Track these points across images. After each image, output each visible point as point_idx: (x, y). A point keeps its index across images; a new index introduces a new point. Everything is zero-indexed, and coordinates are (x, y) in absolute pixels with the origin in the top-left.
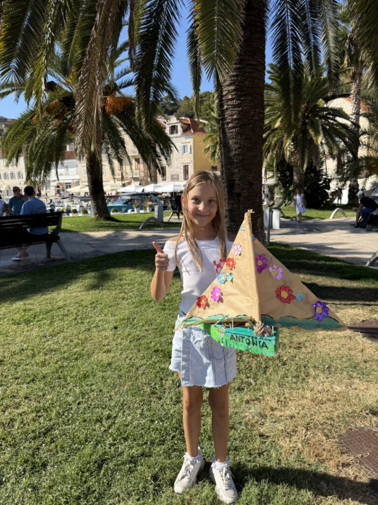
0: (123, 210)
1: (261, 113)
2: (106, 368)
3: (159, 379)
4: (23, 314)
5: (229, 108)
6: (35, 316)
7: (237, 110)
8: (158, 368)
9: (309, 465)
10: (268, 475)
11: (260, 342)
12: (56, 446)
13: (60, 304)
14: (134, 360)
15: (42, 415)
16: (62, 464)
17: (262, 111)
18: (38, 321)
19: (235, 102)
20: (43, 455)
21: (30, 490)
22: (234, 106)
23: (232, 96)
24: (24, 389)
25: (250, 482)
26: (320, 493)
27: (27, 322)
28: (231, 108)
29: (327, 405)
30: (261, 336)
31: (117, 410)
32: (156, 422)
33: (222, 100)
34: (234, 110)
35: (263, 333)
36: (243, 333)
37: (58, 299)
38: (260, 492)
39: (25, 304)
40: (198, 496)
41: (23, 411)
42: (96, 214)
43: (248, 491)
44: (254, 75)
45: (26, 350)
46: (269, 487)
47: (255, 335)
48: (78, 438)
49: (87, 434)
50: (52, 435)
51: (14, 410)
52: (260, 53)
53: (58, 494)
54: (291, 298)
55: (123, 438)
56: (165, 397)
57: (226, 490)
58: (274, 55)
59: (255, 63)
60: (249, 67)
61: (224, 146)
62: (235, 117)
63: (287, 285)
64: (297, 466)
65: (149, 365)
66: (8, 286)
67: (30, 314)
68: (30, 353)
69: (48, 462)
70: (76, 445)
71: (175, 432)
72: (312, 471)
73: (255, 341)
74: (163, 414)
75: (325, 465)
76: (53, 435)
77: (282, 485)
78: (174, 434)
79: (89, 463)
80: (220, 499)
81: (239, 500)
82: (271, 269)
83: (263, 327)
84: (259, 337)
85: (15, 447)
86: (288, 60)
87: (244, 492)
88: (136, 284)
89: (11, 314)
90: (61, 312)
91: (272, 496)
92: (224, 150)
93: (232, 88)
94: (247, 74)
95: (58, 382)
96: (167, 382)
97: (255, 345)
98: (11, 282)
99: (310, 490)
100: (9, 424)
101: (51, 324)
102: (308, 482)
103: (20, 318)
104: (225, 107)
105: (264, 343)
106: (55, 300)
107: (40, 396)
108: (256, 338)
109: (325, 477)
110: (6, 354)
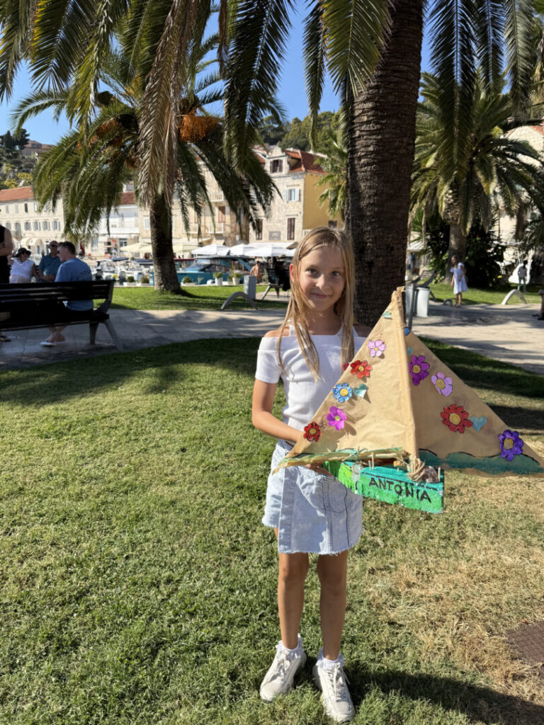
0: (199, 280)
1: (410, 144)
2: (167, 508)
3: (242, 528)
4: (54, 423)
5: (363, 136)
6: (70, 427)
7: (375, 139)
8: (243, 513)
9: (463, 673)
10: (400, 684)
11: (418, 491)
12: (93, 618)
13: (107, 411)
14: (209, 499)
15: (75, 572)
16: (100, 644)
17: (411, 142)
18: (75, 434)
19: (371, 127)
20: (74, 628)
21: (53, 679)
22: (371, 133)
23: (368, 117)
24: (51, 532)
25: (374, 692)
26: (477, 716)
27: (59, 435)
28: (367, 135)
29: (492, 584)
30: (421, 483)
31: (181, 570)
32: (237, 592)
33: (353, 124)
34: (371, 139)
35: (424, 478)
36: (390, 476)
37: (104, 404)
38: (387, 709)
39: (57, 409)
40: (296, 707)
41: (48, 563)
42: (161, 285)
43: (370, 706)
44: (403, 87)
45: (56, 475)
46: (401, 702)
47: (409, 480)
48: (125, 608)
49: (137, 604)
50: (87, 601)
51: (35, 561)
52: (413, 54)
53: (92, 688)
54: (465, 424)
55: (189, 613)
56: (250, 556)
57: (338, 701)
58: (433, 58)
59: (405, 68)
60: (395, 74)
61: (352, 192)
62: (371, 149)
63: (459, 405)
64: (444, 673)
65: (229, 508)
66: (33, 381)
67: (63, 423)
68: (61, 479)
69: (80, 640)
70: (122, 618)
71: (265, 609)
72: (467, 682)
73: (410, 489)
74: (247, 581)
75: (487, 675)
76: (90, 600)
77: (421, 700)
78: (263, 611)
79: (138, 646)
80: (328, 714)
81: (356, 718)
82: (434, 379)
83: (424, 467)
84: (417, 484)
85: (35, 615)
86: (453, 66)
87: (363, 706)
88: (214, 389)
89: (37, 422)
90: (107, 423)
91: (405, 715)
92: (352, 197)
93: (369, 105)
94: (392, 85)
95: (99, 524)
96: (254, 534)
97: (410, 496)
98: (39, 376)
99: (462, 712)
100: (27, 581)
101: (92, 439)
102: (460, 699)
103: (49, 429)
104: (358, 133)
105: (425, 493)
106: (99, 406)
107: (73, 543)
108: (412, 485)
109: (487, 694)
110: (27, 480)
